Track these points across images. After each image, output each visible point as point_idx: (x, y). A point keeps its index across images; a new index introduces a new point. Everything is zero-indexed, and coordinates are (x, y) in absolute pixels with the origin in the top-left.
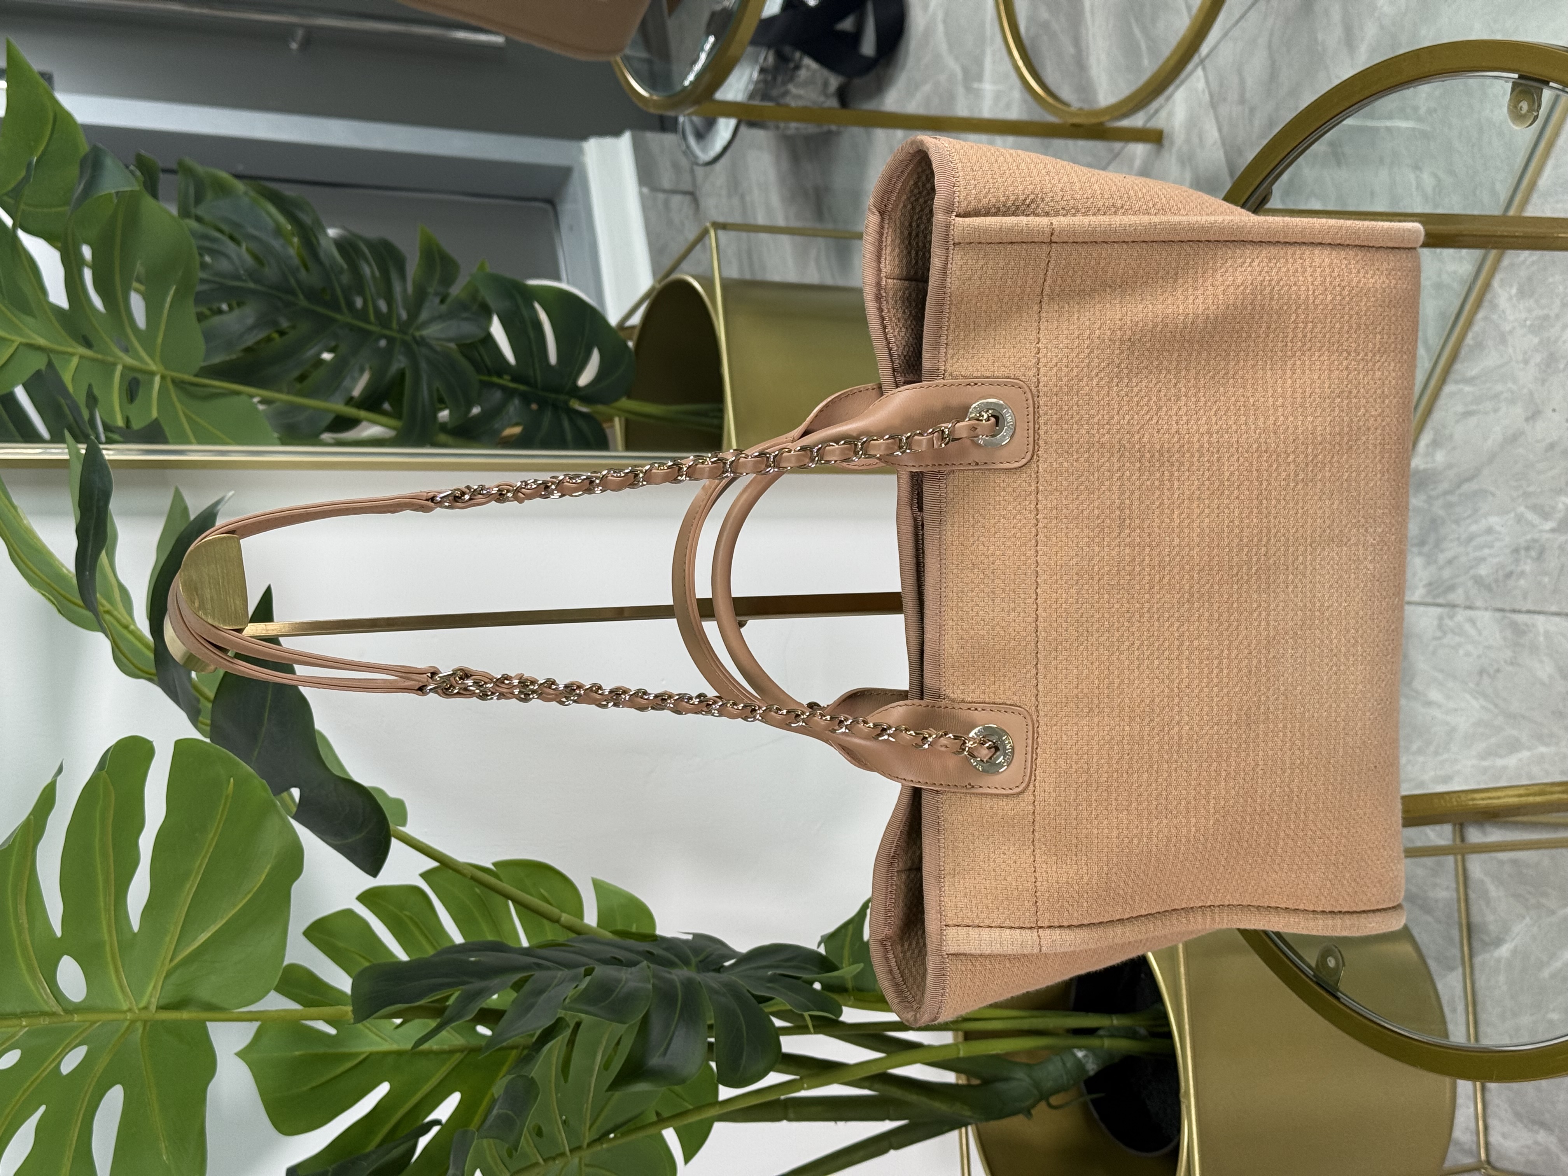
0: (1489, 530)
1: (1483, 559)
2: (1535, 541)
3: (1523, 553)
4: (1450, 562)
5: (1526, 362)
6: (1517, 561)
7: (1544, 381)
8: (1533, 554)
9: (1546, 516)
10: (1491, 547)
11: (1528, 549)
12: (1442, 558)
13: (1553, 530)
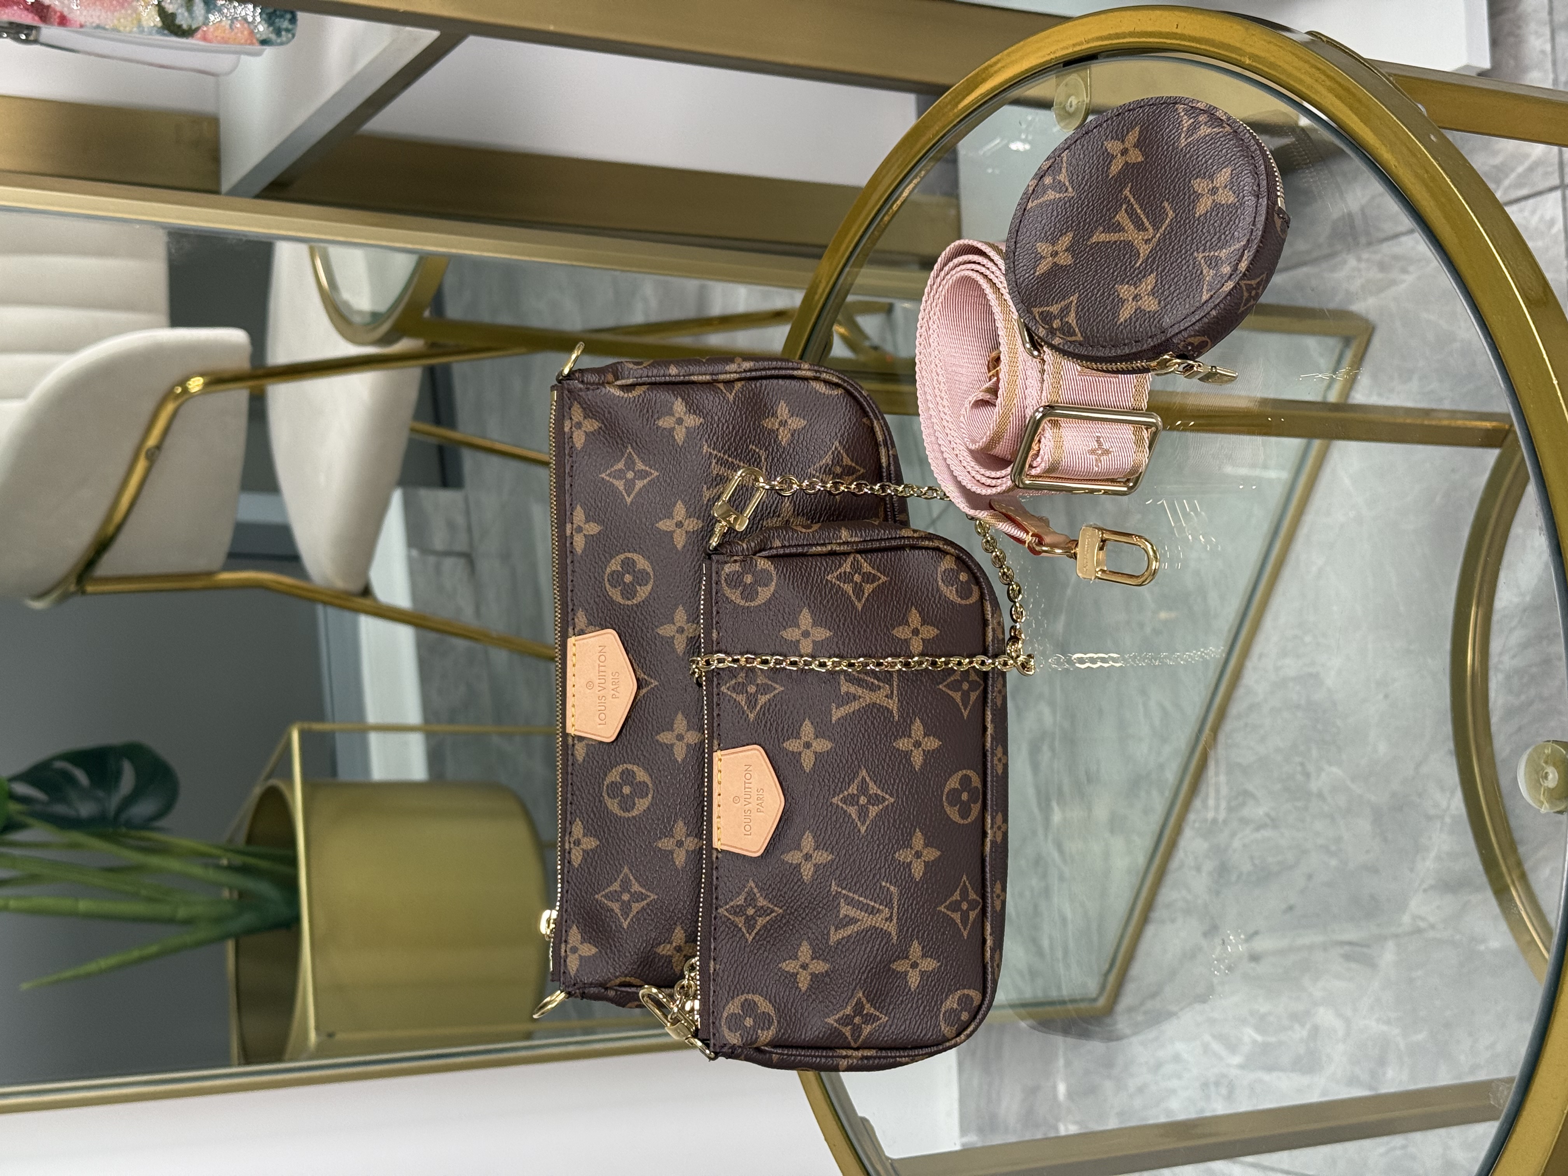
0: (1177, 1058)
1: (1173, 1092)
2: (1224, 1076)
3: (1212, 1088)
4: (1141, 1090)
5: (1198, 869)
6: (1208, 1098)
7: (1218, 893)
8: (1224, 1091)
9: (1232, 1048)
10: (1180, 1077)
11: (1217, 1084)
12: (1132, 1084)
13: (1241, 1067)
